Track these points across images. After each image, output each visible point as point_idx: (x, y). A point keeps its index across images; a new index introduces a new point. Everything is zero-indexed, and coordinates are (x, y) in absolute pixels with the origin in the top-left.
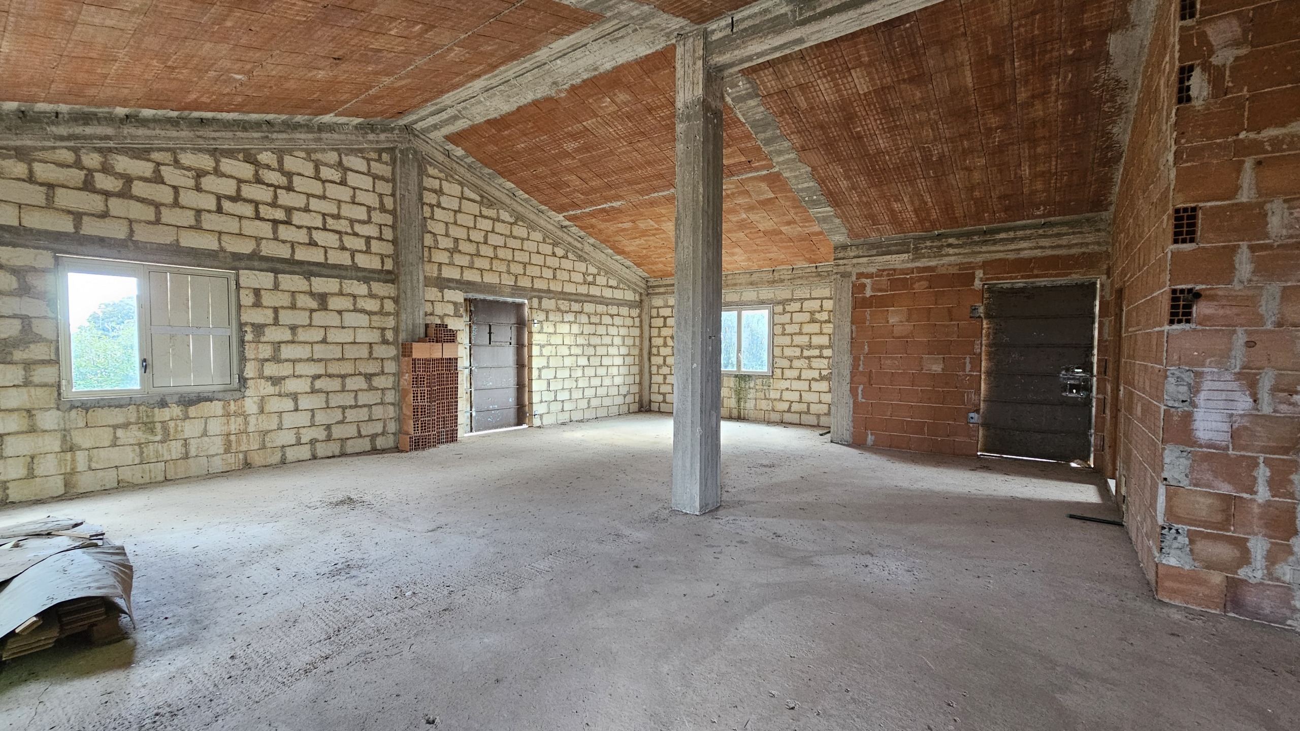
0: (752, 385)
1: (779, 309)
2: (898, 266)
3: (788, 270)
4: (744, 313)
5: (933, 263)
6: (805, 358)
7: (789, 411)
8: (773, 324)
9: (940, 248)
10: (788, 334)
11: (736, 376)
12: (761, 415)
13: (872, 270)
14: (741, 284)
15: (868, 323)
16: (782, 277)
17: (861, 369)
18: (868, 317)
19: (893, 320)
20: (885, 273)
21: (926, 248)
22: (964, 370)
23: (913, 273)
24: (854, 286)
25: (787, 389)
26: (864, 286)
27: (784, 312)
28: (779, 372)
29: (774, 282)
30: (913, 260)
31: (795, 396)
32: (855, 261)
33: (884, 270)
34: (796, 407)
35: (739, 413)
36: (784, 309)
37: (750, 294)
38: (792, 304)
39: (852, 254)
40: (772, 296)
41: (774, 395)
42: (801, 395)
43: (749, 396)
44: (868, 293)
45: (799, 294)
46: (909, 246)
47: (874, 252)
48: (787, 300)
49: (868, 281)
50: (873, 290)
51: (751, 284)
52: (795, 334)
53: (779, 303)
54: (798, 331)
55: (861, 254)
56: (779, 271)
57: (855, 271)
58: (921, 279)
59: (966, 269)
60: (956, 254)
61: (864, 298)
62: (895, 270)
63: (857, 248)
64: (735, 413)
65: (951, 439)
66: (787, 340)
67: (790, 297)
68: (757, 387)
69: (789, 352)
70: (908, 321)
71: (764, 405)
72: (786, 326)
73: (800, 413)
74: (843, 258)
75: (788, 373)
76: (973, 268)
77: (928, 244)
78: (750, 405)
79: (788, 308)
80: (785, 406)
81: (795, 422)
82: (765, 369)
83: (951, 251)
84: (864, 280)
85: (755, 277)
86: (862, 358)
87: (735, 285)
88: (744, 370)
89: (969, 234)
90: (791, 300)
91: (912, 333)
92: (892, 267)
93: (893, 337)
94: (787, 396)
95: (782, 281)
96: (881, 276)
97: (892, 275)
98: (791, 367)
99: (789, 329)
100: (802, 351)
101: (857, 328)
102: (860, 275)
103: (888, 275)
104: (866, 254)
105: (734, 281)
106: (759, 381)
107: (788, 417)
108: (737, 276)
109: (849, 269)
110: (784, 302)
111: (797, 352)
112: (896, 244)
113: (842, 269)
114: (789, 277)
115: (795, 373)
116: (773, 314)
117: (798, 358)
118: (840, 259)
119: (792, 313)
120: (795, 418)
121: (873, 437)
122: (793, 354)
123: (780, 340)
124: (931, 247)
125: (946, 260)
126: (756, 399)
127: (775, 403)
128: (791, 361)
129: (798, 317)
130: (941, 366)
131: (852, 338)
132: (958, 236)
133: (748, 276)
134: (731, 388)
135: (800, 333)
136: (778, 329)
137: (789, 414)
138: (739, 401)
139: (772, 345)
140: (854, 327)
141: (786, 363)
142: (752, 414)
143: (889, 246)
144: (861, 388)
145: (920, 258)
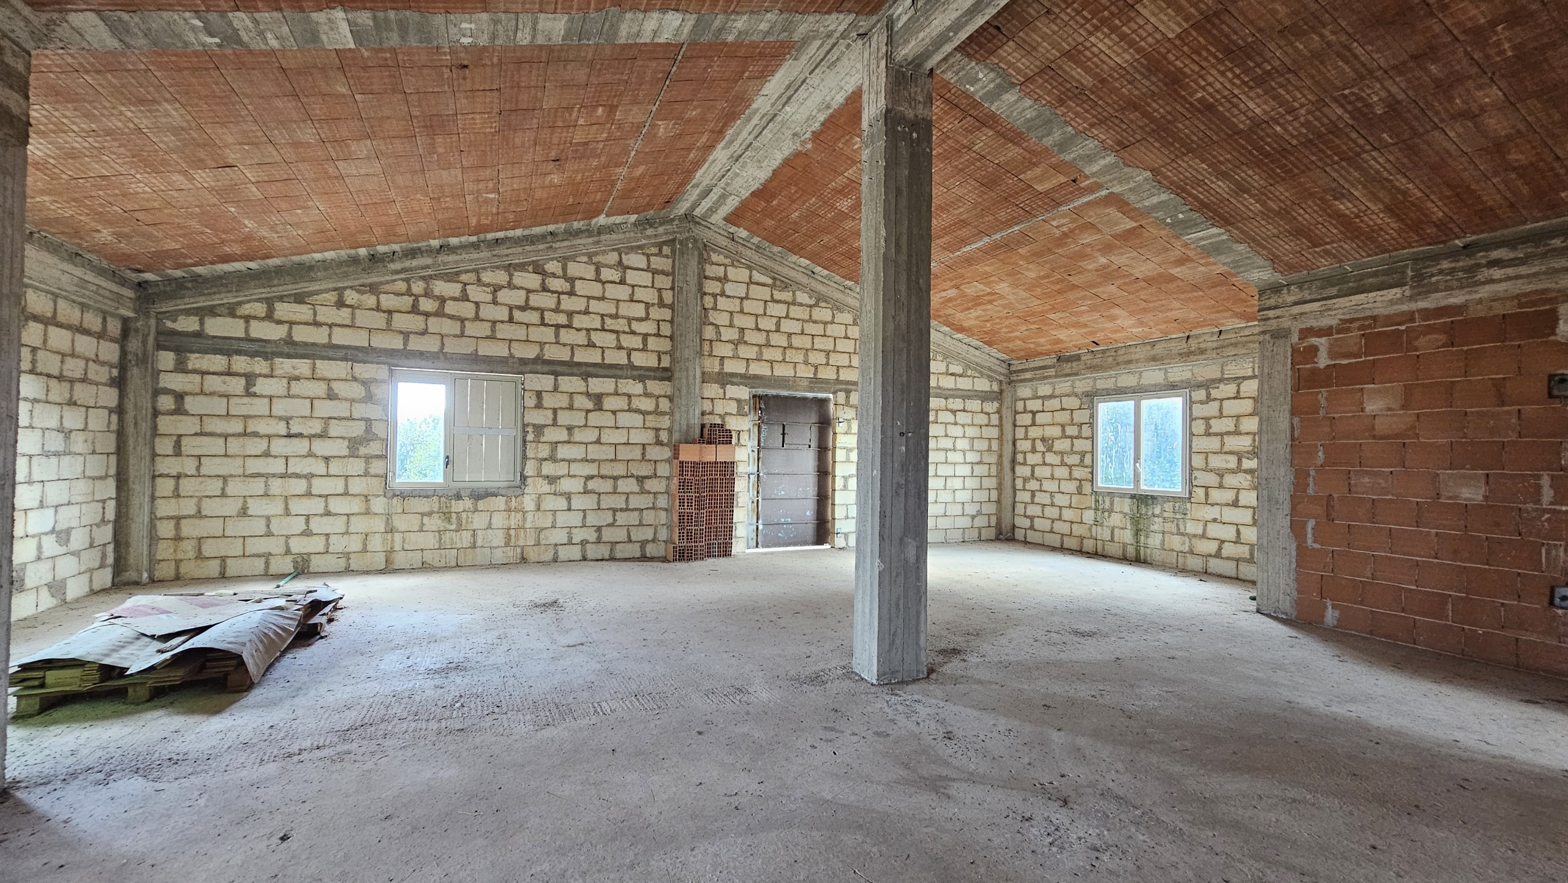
0: (1157, 511)
1: (1201, 394)
2: (1381, 311)
3: (1213, 334)
4: (1145, 404)
5: (1457, 299)
8: (1190, 419)
9: (1472, 270)
10: (1216, 434)
11: (1133, 497)
12: (1171, 558)
13: (1326, 322)
14: (1137, 361)
15: (1322, 413)
16: (1203, 346)
17: (1310, 491)
18: (1323, 402)
20: (1356, 325)
21: (1441, 272)
22: (1538, 501)
24: (1294, 351)
25: (1215, 520)
26: (1314, 350)
27: (1209, 399)
28: (1200, 493)
29: (1190, 353)
30: (1411, 298)
31: (1229, 533)
32: (1297, 310)
33: (1352, 321)
34: (1229, 550)
35: (1138, 551)
36: (1208, 395)
38: (1222, 386)
39: (1290, 299)
40: (1188, 375)
41: (1193, 528)
42: (1238, 532)
43: (1152, 528)
44: (1323, 361)
45: (1232, 370)
46: (1404, 273)
47: (1334, 291)
48: (1213, 381)
49: (1322, 342)
50: (1332, 355)
51: (1154, 359)
52: (1228, 433)
53: (1199, 386)
54: (1232, 428)
55: (1309, 297)
56: (1197, 336)
57: (1296, 327)
58: (1430, 329)
60: (1508, 279)
61: (1315, 372)
62: (1374, 318)
64: (1131, 551)
65: (1509, 633)
66: (1214, 443)
67: (1218, 375)
68: (1165, 515)
69: (1216, 462)
71: (1176, 543)
72: (1213, 422)
74: (1275, 308)
75: (1216, 495)
76: (1553, 301)
77: (1445, 265)
78: (1155, 541)
79: (1214, 393)
80: (1212, 547)
81: (1229, 574)
82: (1177, 487)
83: (1497, 273)
84: (1314, 341)
85: (1159, 349)
86: (1312, 473)
87: (1130, 362)
88: (1145, 488)
90: (1221, 380)
91: (1413, 428)
92: (1368, 313)
93: (1374, 437)
95: (1202, 352)
96: (1348, 330)
97: (1369, 326)
98: (1221, 486)
99: (1217, 426)
100: (1240, 460)
103: (1359, 329)
104: (1314, 297)
106: (1168, 506)
108: (1133, 350)
109: (1286, 323)
110: (1207, 385)
111: (1232, 461)
113: (1273, 325)
114: (1215, 345)
116: (1190, 404)
117: (1233, 472)
118: (1269, 309)
119: (1222, 400)
120: (1229, 568)
122: (1224, 465)
123: (1201, 443)
124: (1452, 271)
125: (1484, 292)
126: (1163, 533)
127: (1194, 540)
128: (1222, 476)
129: (1231, 407)
130: (1482, 491)
131: (1293, 439)
133: (1149, 347)
134: (1125, 515)
136: (1199, 427)
137: (1218, 561)
138: (1137, 533)
139: (1190, 451)
140: (1296, 420)
141: (1212, 479)
142: (1157, 556)
143: (1362, 277)
144: (1311, 523)
145: (1429, 292)
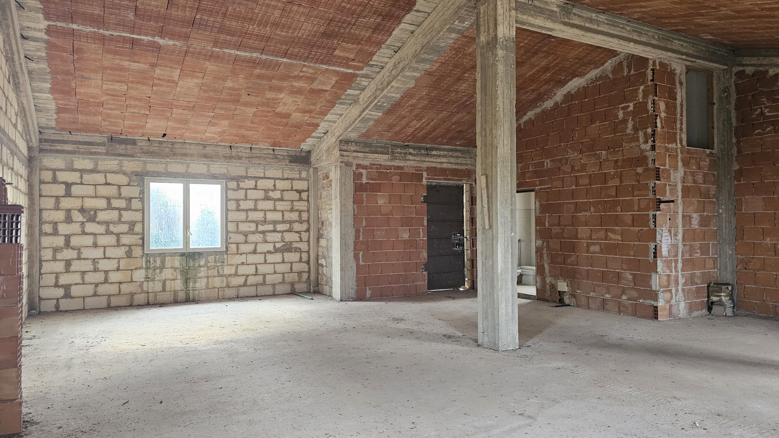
0: (202, 263)
1: (233, 185)
2: (383, 163)
3: (246, 148)
4: (192, 186)
5: (402, 164)
6: (260, 232)
7: (245, 285)
8: (226, 200)
9: (406, 154)
10: (243, 210)
11: (182, 255)
12: (214, 293)
13: (366, 163)
14: (192, 155)
15: (365, 204)
16: (240, 154)
17: (361, 239)
18: (365, 199)
19: (381, 202)
20: (374, 167)
21: (398, 153)
22: (419, 237)
23: (391, 169)
24: (354, 173)
25: (243, 264)
26: (361, 174)
27: (238, 188)
28: (233, 247)
29: (231, 157)
30: (391, 160)
31: (251, 270)
32: (355, 154)
33: (374, 165)
34: (252, 280)
35: (187, 294)
36: (238, 185)
37: (199, 167)
38: (246, 181)
39: (353, 149)
40: (225, 171)
41: (228, 270)
42: (256, 268)
43: (199, 275)
44: (364, 180)
45: (252, 172)
46: (388, 149)
47: (367, 150)
48: (242, 177)
49: (364, 171)
50: (368, 178)
51: (205, 156)
52: (250, 210)
53: (233, 179)
54: (252, 207)
55: (359, 150)
56: (237, 148)
57: (355, 162)
58: (396, 174)
59: (418, 171)
60: (413, 160)
61: (361, 184)
62: (380, 165)
63: (356, 144)
64: (182, 295)
65: (415, 284)
66: (242, 216)
67: (244, 174)
68: (209, 264)
69: (244, 227)
70: (389, 203)
71: (217, 282)
72: (241, 203)
73: (256, 285)
74: (347, 151)
75: (244, 248)
76: (422, 171)
77: (399, 150)
78: (201, 284)
79: (242, 185)
80: (240, 281)
81: (252, 295)
82: (218, 244)
83: (411, 158)
84: (361, 170)
85: (209, 150)
86: (361, 230)
87: (186, 155)
88: (194, 245)
89: (420, 148)
90: (246, 177)
91: (391, 211)
92: (378, 163)
93: (381, 215)
94: (242, 270)
95: (240, 158)
96: (372, 168)
97: (379, 169)
98: (246, 242)
99: (244, 205)
100: (257, 226)
101: (357, 207)
102: (359, 166)
103: (377, 168)
104: (361, 150)
105: (184, 151)
106: (211, 258)
107: (244, 291)
108: (188, 146)
109: (351, 160)
110: (238, 179)
111: (253, 227)
112: (381, 147)
113: (346, 159)
114: (247, 155)
115: (251, 247)
116: (226, 190)
117: (253, 233)
118: (344, 151)
119: (246, 189)
120: (252, 291)
121: (370, 292)
122: (247, 229)
123: (233, 216)
124: (401, 153)
125: (409, 163)
126: (208, 277)
127: (229, 278)
128: (246, 236)
129: (252, 194)
130: (408, 234)
131: (354, 215)
132: (414, 148)
133: (201, 148)
134: (175, 269)
135: (255, 210)
136: (232, 205)
137: (245, 288)
138: (186, 281)
139: (226, 221)
140: (355, 206)
141: (241, 238)
142: (204, 294)
143: (377, 147)
144: (361, 253)
145: (394, 159)
